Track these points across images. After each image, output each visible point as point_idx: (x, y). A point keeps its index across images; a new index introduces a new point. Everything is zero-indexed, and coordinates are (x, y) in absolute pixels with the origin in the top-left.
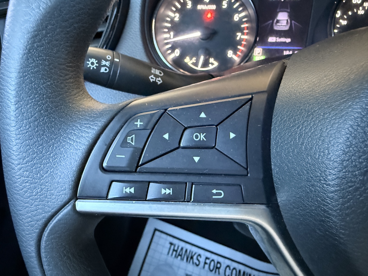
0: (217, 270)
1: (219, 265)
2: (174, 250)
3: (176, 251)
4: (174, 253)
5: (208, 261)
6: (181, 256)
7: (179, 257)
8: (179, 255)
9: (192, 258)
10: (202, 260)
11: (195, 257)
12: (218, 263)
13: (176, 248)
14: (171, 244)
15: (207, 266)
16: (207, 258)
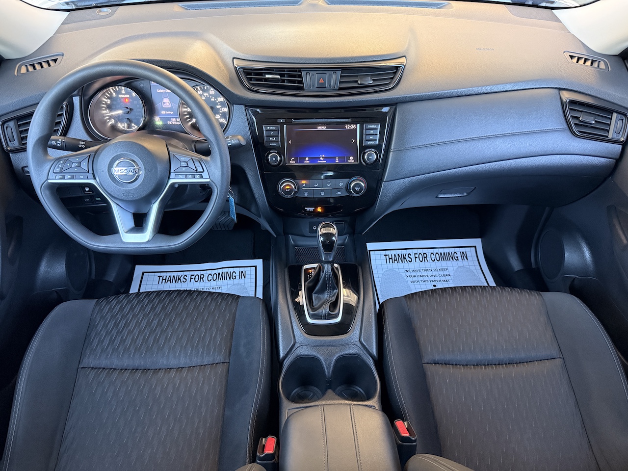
0: (202, 279)
1: (202, 276)
2: (163, 279)
3: (165, 279)
4: (164, 281)
5: (192, 277)
6: (170, 281)
7: (169, 282)
8: (168, 281)
9: (179, 279)
10: (188, 278)
11: (182, 278)
12: (201, 275)
13: (164, 278)
14: (160, 277)
15: (193, 280)
16: (191, 275)
